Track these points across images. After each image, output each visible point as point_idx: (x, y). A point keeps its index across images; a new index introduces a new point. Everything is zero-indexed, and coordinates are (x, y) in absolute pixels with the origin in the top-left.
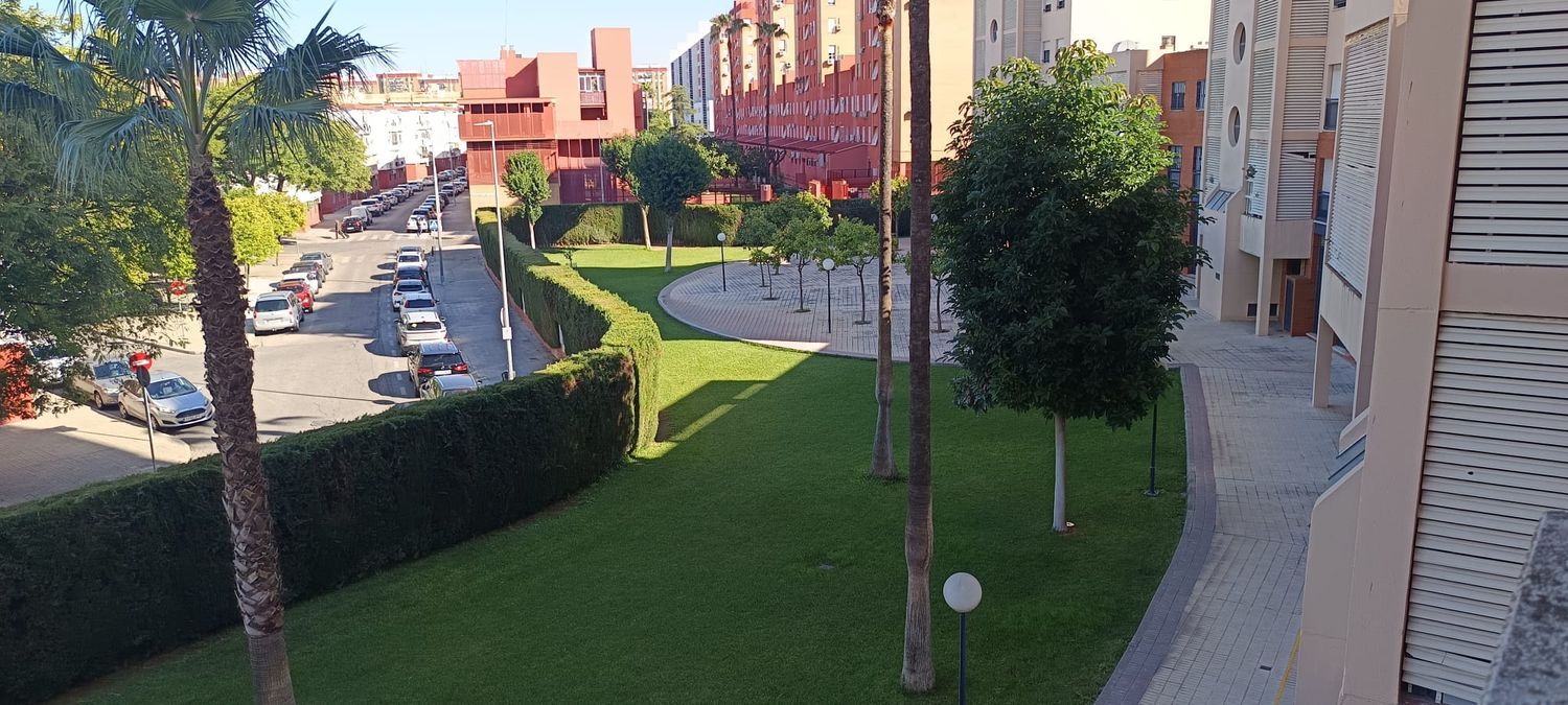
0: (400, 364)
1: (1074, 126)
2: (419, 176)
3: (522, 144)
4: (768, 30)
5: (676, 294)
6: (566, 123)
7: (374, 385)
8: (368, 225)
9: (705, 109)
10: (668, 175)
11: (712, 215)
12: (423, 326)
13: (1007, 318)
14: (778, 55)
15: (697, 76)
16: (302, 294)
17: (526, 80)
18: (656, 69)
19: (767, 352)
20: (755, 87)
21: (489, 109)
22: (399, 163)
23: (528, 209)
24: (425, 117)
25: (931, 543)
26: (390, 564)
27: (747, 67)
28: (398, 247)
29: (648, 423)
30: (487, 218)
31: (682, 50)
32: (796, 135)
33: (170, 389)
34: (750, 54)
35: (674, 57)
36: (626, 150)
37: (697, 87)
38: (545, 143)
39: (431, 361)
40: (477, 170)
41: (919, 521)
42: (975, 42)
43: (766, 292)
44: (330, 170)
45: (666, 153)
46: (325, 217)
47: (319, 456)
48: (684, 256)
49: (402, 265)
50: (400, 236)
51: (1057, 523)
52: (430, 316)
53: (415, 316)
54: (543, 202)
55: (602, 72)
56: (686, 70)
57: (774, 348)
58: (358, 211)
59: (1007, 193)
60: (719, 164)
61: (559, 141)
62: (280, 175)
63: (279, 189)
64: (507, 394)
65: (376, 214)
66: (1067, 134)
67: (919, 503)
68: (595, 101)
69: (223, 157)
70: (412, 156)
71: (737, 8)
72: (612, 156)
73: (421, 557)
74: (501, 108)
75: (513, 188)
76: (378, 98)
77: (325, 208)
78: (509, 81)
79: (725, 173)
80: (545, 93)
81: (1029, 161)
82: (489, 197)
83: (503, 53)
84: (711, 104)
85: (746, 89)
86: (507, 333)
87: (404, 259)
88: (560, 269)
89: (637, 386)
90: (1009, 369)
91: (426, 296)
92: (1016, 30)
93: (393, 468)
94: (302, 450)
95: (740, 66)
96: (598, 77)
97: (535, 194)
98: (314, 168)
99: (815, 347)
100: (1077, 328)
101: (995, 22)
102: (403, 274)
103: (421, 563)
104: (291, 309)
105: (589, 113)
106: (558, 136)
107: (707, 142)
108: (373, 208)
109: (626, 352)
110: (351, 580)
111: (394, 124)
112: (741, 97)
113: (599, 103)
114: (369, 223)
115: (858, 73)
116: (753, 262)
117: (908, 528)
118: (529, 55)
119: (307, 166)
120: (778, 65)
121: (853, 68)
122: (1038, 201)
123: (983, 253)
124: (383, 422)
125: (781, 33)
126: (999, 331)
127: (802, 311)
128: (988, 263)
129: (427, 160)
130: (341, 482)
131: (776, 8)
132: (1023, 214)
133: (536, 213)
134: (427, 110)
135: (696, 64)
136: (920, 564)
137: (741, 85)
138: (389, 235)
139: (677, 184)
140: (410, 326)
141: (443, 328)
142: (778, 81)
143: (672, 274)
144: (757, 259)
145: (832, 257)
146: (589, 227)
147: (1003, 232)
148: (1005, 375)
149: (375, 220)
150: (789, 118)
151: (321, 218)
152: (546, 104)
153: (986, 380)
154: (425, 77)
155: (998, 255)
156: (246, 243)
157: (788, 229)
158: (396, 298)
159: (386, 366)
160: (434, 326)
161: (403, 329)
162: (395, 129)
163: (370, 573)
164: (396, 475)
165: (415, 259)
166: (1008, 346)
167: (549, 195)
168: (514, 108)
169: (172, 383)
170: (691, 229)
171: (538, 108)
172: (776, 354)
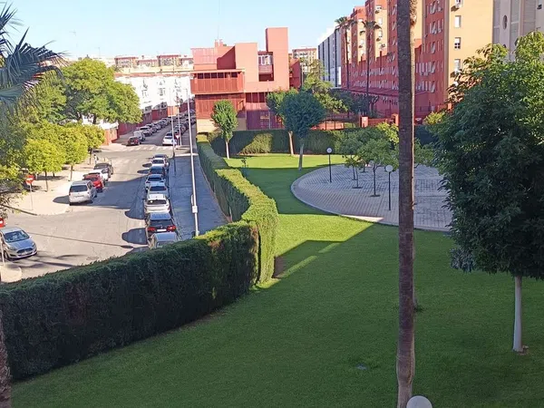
0: (141, 224)
1: (526, 89)
2: (175, 113)
3: (226, 96)
4: (371, 26)
5: (302, 183)
6: (251, 83)
7: (125, 237)
8: (142, 141)
9: (336, 72)
10: (301, 114)
11: (329, 136)
12: (156, 202)
13: (482, 212)
14: (378, 40)
15: (332, 53)
16: (97, 182)
17: (228, 59)
18: (310, 50)
19: (350, 221)
20: (365, 59)
21: (207, 76)
22: (163, 105)
23: (225, 133)
24: (178, 80)
25: (413, 366)
26: (107, 349)
27: (360, 47)
28: (154, 155)
29: (267, 267)
30: (202, 139)
31: (324, 38)
32: (387, 87)
33: (16, 237)
34: (362, 40)
35: (320, 42)
36: (280, 98)
37: (332, 59)
38: (239, 95)
39: (155, 224)
40: (201, 111)
41: (406, 352)
42: (494, 29)
43: (355, 183)
44: (119, 111)
45: (300, 101)
46: (121, 136)
47: (65, 286)
48: (311, 161)
49: (153, 165)
50: (159, 147)
51: (517, 346)
52: (161, 196)
53: (152, 196)
54: (233, 130)
55: (271, 54)
56: (326, 49)
57: (354, 219)
58: (138, 134)
59: (481, 132)
60: (338, 105)
61: (247, 94)
62: (95, 114)
63: (94, 122)
64: (179, 250)
65: (147, 135)
66: (521, 94)
67: (406, 340)
68: (268, 71)
69: (65, 105)
70: (171, 102)
71: (355, 13)
72: (272, 103)
73: (125, 345)
74: (214, 75)
75: (217, 122)
76: (156, 70)
77: (120, 131)
78: (219, 60)
79: (342, 110)
80: (239, 66)
81: (495, 111)
82: (206, 125)
83: (216, 44)
84: (339, 69)
85: (359, 60)
86: (195, 209)
87: (155, 162)
88: (232, 170)
89: (260, 245)
90: (484, 246)
91: (162, 184)
92: (519, 22)
93: (108, 294)
94: (56, 282)
95: (356, 47)
96: (269, 56)
97: (229, 125)
98: (111, 110)
99: (375, 219)
100: (528, 221)
101: (506, 17)
102: (153, 170)
103: (126, 348)
104: (89, 190)
105: (264, 77)
106: (245, 91)
107: (332, 93)
108: (146, 132)
109: (253, 225)
110: (83, 358)
111: (161, 84)
112: (356, 65)
113: (269, 71)
114: (142, 140)
115: (423, 50)
116: (347, 165)
117: (398, 357)
118: (230, 45)
119: (108, 109)
120: (377, 46)
121: (420, 47)
122: (500, 138)
123: (468, 170)
124: (103, 266)
125: (378, 27)
126: (478, 221)
127: (375, 196)
128: (471, 178)
129: (179, 104)
130: (78, 301)
131: (377, 12)
132: (490, 146)
133: (229, 136)
134: (180, 76)
135: (332, 46)
136: (406, 379)
137: (357, 57)
138: (152, 147)
139: (306, 118)
140: (149, 203)
141: (168, 203)
142: (377, 55)
143: (302, 171)
144: (350, 164)
145: (392, 164)
146: (259, 143)
147: (479, 157)
148: (481, 250)
149: (147, 138)
150: (383, 77)
151: (118, 137)
152: (239, 73)
153: (470, 252)
154: (183, 57)
155: (477, 172)
156: (71, 153)
157: (367, 146)
158: (147, 185)
159: (135, 224)
160: (162, 202)
161: (146, 204)
162: (161, 87)
163: (95, 354)
164: (111, 298)
165: (161, 162)
166: (482, 231)
167: (239, 125)
168: (221, 75)
169: (17, 233)
170: (317, 144)
171: (234, 75)
172: (355, 223)
